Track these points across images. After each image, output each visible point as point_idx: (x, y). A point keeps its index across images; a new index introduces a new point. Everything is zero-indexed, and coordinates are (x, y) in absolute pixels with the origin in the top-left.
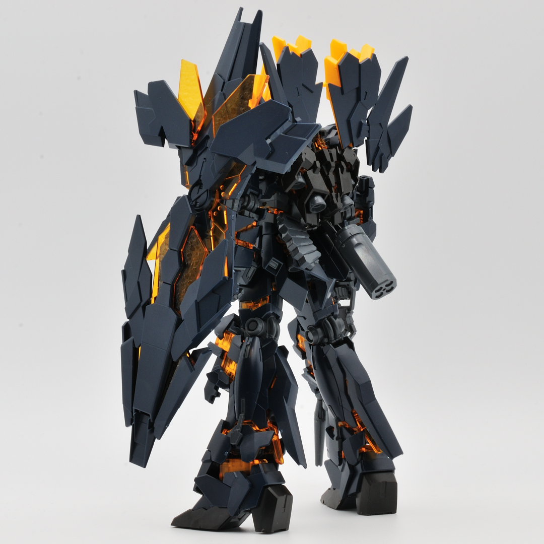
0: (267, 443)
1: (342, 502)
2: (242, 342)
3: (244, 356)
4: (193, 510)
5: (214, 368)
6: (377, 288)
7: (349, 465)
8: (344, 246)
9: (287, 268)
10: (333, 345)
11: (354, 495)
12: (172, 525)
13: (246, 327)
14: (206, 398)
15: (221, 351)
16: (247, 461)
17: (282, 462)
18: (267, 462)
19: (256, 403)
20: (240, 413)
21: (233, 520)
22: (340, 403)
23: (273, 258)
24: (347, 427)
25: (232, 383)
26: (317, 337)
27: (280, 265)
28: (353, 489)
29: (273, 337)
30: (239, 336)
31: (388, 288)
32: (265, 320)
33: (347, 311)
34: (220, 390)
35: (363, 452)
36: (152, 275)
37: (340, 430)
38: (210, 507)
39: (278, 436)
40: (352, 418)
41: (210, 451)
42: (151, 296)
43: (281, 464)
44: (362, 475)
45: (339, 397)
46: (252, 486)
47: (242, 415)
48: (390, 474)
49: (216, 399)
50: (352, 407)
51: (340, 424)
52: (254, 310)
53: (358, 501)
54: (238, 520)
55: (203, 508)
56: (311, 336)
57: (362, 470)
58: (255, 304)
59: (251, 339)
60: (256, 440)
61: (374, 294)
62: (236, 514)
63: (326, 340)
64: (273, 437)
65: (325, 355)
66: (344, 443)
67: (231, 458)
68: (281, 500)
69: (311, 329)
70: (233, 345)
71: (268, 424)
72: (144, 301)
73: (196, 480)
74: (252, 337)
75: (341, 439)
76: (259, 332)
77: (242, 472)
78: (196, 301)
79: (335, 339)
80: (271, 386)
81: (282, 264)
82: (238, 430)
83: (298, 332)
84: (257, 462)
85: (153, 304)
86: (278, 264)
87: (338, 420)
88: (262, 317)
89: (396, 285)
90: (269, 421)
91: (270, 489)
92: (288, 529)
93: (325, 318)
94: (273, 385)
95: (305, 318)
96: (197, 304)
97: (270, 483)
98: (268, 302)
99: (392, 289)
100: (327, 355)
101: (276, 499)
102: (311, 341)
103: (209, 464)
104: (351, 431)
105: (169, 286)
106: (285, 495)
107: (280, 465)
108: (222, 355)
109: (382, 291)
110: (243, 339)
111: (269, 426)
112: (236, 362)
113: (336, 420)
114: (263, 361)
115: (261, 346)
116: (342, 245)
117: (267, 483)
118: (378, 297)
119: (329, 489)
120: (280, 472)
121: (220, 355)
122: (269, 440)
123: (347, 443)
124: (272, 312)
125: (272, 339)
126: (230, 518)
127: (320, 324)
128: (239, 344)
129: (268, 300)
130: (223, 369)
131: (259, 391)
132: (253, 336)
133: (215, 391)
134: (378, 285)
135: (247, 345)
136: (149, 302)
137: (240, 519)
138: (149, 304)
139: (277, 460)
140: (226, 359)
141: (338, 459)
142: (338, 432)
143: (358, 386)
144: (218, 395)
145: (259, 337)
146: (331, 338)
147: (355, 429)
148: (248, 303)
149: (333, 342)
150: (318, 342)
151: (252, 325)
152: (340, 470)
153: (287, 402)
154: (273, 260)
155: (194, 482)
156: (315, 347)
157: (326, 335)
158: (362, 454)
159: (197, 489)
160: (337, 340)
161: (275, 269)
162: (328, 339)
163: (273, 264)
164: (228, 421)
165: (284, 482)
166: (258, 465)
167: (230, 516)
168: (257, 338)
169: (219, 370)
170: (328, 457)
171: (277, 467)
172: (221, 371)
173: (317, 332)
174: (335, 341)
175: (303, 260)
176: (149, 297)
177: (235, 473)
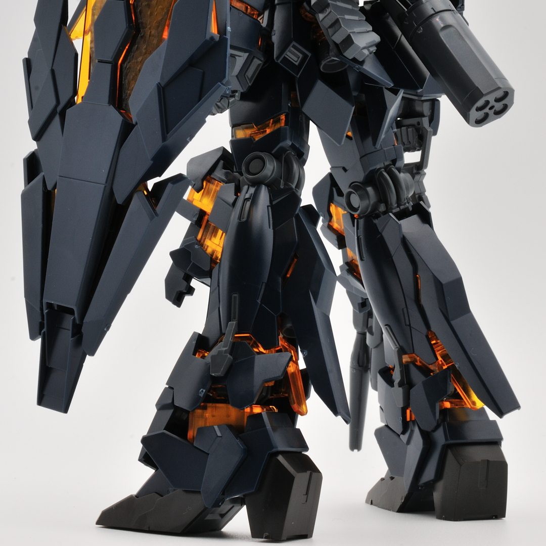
0: (278, 373)
1: (408, 498)
2: (236, 194)
3: (240, 217)
4: (137, 496)
5: (184, 242)
6: (480, 103)
7: (422, 432)
8: (421, 30)
9: (319, 63)
10: (395, 214)
11: (431, 485)
12: (98, 523)
13: (243, 169)
14: (168, 297)
15: (197, 212)
16: (241, 406)
17: (305, 410)
18: (276, 410)
19: (259, 301)
20: (229, 319)
21: (209, 517)
22: (407, 318)
23: (294, 43)
24: (418, 364)
25: (217, 267)
26: (366, 202)
27: (305, 56)
28: (429, 474)
29: (294, 186)
30: (232, 186)
31: (498, 106)
32: (277, 157)
33: (415, 171)
34: (194, 283)
35: (446, 409)
36: (76, 55)
37: (405, 369)
38: (168, 492)
39: (297, 364)
40: (429, 347)
41: (173, 388)
42: (75, 92)
43: (302, 414)
44: (446, 448)
45: (405, 310)
46: (248, 454)
47: (233, 324)
48: (494, 447)
49: (187, 299)
50: (428, 325)
51: (406, 359)
52: (257, 139)
53: (437, 496)
54: (219, 518)
55: (156, 493)
56: (355, 200)
57: (446, 439)
58: (259, 130)
59: (252, 190)
60: (257, 368)
61: (474, 114)
62: (217, 504)
63: (382, 208)
64: (287, 365)
65: (380, 234)
66: (413, 391)
67: (210, 402)
68: (300, 479)
69: (356, 187)
70: (219, 201)
71: (280, 343)
72: (63, 102)
73: (145, 441)
74: (253, 186)
75: (407, 384)
76: (266, 177)
77: (230, 427)
78: (159, 85)
79: (398, 206)
80: (287, 273)
81: (309, 54)
82: (224, 349)
83: (331, 200)
84: (257, 410)
85: (80, 104)
86: (301, 56)
87: (401, 351)
88: (273, 152)
89: (512, 103)
90: (281, 336)
91: (280, 458)
92: (311, 536)
93: (380, 168)
94: (290, 272)
95: (345, 170)
96: (162, 90)
97: (281, 448)
98: (283, 125)
99: (505, 109)
100: (383, 234)
101: (291, 479)
102: (355, 210)
103: (170, 412)
104: (425, 370)
105: (109, 66)
106: (309, 472)
107: (299, 416)
108: (199, 220)
109: (487, 110)
110: (238, 190)
111: (283, 346)
112: (225, 231)
113: (398, 352)
114: (273, 229)
115: (271, 201)
116: (418, 28)
117: (277, 448)
118: (480, 122)
119: (382, 479)
120: (299, 430)
121: (195, 219)
122: (282, 369)
123: (418, 392)
124: (290, 143)
125: (292, 189)
126: (205, 511)
127: (372, 179)
128: (231, 198)
129: (283, 121)
130: (201, 243)
131: (266, 281)
132: (257, 184)
133: (185, 283)
134: (482, 95)
135: (246, 200)
136: (71, 103)
137: (222, 516)
138: (71, 106)
139: (295, 407)
140: (206, 226)
141: (401, 422)
142: (401, 372)
143: (439, 286)
144: (190, 291)
145: (267, 185)
146: (391, 204)
147: (432, 367)
148: (247, 128)
149: (394, 211)
150: (369, 210)
151: (254, 166)
152: (405, 442)
153: (316, 301)
154: (294, 47)
155: (141, 446)
156: (362, 221)
157: (383, 198)
158: (444, 411)
159: (146, 459)
160: (402, 207)
161: (297, 64)
162: (387, 206)
163: (294, 55)
164: (206, 335)
165: (306, 448)
166: (260, 415)
167: (206, 509)
168: (264, 186)
169: (193, 244)
170: (382, 421)
171: (293, 421)
172: (196, 247)
173: (367, 192)
174: (398, 209)
175: (348, 41)
176: (71, 94)
177: (216, 427)
